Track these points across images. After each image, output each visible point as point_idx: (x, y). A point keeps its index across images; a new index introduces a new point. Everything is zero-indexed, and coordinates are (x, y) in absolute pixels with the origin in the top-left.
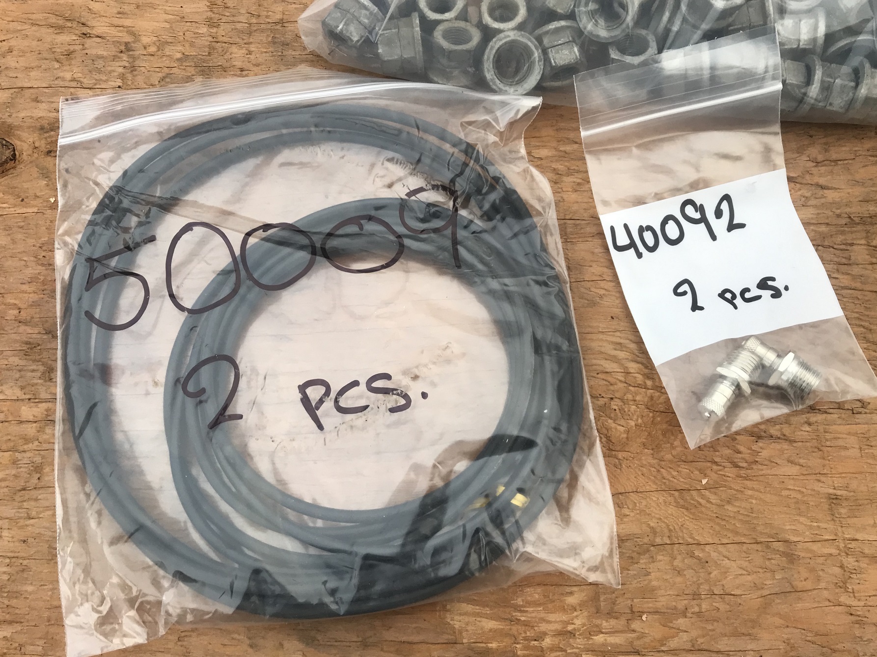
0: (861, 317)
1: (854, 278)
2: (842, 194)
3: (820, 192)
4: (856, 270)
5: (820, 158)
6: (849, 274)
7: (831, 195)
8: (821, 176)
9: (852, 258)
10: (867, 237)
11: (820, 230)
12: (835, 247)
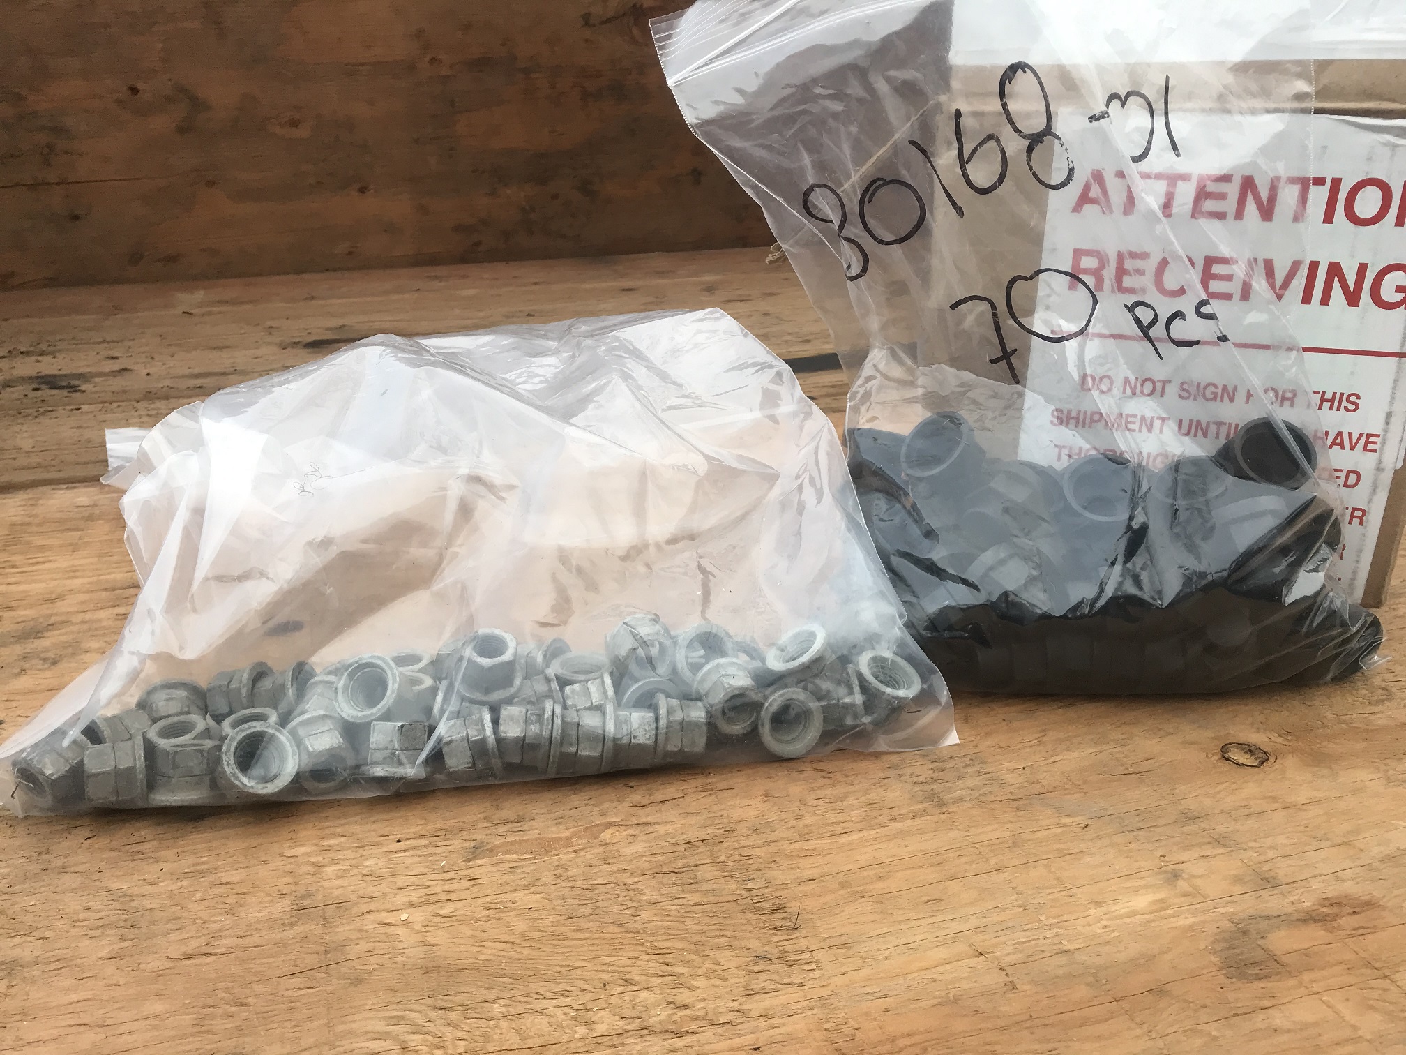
0: (722, 928)
1: (705, 893)
2: (675, 826)
3: (650, 829)
4: (705, 887)
5: (645, 802)
6: (697, 892)
7: (661, 829)
8: (648, 815)
9: (699, 876)
10: (712, 855)
11: (656, 859)
12: (676, 871)
